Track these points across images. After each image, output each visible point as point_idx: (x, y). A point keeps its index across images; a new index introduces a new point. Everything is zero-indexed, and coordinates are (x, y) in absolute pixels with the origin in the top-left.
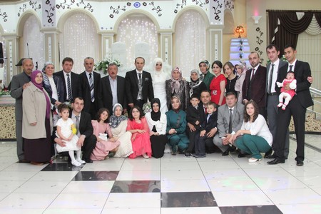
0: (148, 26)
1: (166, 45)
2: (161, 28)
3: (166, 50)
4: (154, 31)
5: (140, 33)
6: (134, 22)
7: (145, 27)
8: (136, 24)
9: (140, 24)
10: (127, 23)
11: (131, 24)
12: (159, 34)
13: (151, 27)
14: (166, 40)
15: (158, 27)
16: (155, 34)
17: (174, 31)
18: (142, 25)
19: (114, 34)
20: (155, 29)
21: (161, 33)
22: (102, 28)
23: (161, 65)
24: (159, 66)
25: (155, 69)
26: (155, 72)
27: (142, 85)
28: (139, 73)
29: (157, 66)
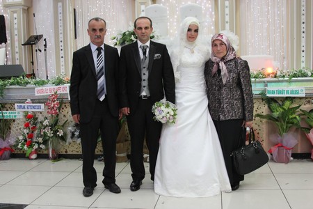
23: (196, 31)
24: (193, 32)
25: (185, 37)
26: (184, 43)
27: (148, 69)
28: (143, 46)
29: (189, 33)
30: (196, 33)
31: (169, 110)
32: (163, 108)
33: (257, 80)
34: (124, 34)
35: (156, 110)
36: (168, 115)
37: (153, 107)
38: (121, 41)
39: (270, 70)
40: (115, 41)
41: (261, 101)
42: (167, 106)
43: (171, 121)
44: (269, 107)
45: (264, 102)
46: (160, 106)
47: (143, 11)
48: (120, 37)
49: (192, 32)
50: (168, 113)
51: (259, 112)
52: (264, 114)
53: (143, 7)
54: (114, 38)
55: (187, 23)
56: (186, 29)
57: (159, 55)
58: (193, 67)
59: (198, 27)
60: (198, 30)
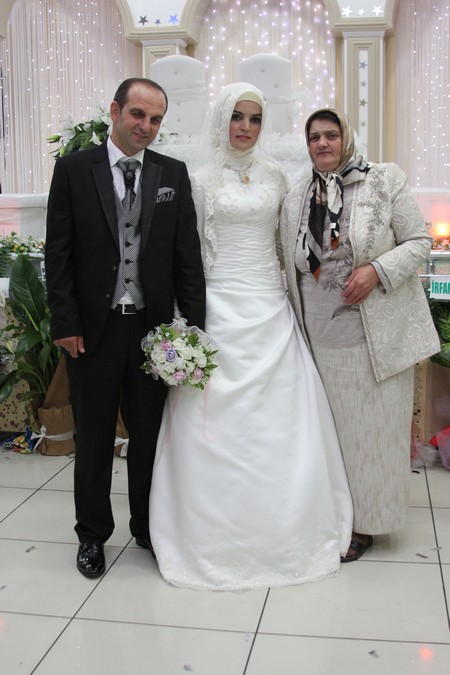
0: (306, 15)
1: (364, 75)
2: (346, 12)
4: (320, 29)
5: (275, 35)
7: (293, 14)
8: (260, 5)
9: (273, 4)
12: (339, 40)
13: (313, 15)
15: (336, 12)
16: (326, 37)
17: (390, 25)
18: (280, 8)
19: (186, 40)
20: (327, 22)
21: (344, 34)
22: (143, 20)
23: (257, 119)
24: (247, 123)
25: (225, 137)
26: (221, 155)
27: (139, 230)
28: (125, 163)
29: (237, 125)
30: (254, 127)
31: (198, 353)
32: (179, 344)
35: (157, 348)
36: (192, 366)
37: (150, 338)
42: (193, 341)
46: (171, 338)
49: (245, 124)
50: (193, 359)
54: (57, 139)
55: (230, 99)
56: (228, 115)
57: (170, 193)
58: (249, 222)
59: (261, 109)
60: (261, 115)
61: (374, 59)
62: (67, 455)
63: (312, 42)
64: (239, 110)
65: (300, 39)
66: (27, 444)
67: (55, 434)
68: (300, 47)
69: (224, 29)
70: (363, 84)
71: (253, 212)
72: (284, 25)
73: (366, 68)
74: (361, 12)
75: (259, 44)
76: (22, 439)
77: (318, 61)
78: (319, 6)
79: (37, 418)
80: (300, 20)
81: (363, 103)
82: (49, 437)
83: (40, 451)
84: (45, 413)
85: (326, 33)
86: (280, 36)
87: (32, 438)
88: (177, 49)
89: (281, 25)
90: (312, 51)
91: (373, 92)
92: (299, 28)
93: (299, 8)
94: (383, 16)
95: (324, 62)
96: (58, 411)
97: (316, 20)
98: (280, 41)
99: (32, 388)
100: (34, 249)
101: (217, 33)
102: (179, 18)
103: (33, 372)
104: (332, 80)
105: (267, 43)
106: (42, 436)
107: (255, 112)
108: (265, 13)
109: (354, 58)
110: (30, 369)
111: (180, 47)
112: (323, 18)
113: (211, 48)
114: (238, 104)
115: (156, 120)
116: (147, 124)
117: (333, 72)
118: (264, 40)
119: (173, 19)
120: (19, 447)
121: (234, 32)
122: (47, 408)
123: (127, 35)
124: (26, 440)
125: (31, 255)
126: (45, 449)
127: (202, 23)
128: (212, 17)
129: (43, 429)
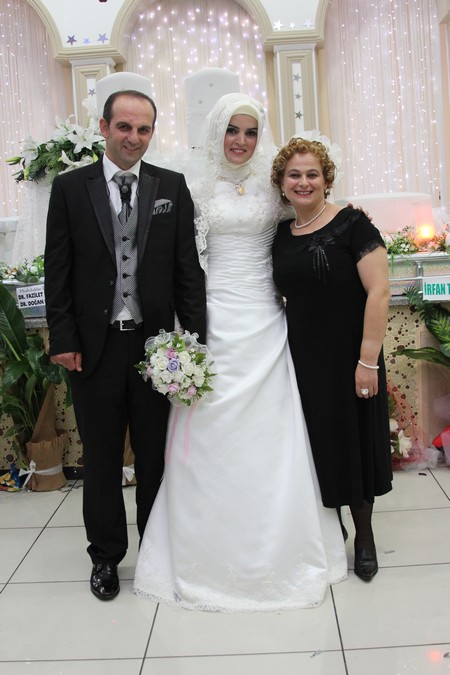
0: (234, 30)
1: (298, 87)
2: (277, 26)
3: (299, 106)
4: (250, 44)
5: (204, 51)
6: (183, 14)
7: (222, 30)
8: (188, 22)
9: (201, 21)
10: (157, 21)
11: (173, 22)
12: (270, 55)
13: (241, 30)
14: (297, 69)
15: (266, 25)
16: (255, 52)
17: (322, 37)
18: (208, 25)
19: (114, 59)
20: (256, 37)
21: (276, 48)
22: (72, 40)
23: (253, 133)
24: (242, 136)
26: (215, 168)
27: (135, 243)
28: (121, 177)
29: (231, 138)
30: (250, 140)
33: (396, 257)
34: (42, 150)
38: (35, 168)
39: (426, 232)
40: (19, 167)
41: (407, 313)
43: (185, 396)
44: (429, 328)
45: (416, 315)
47: (92, 92)
48: (30, 158)
49: (240, 137)
51: (403, 341)
52: (417, 346)
53: (91, 84)
54: (18, 161)
55: (226, 111)
56: (223, 128)
57: (168, 204)
58: (237, 234)
59: (256, 122)
60: (257, 129)
61: (307, 72)
62: (59, 489)
63: (242, 56)
64: (235, 124)
65: (230, 54)
66: (13, 482)
67: (45, 468)
68: (231, 62)
69: (152, 47)
70: (298, 96)
71: (241, 224)
72: (213, 40)
73: (300, 80)
74: (292, 25)
75: (188, 60)
76: (8, 476)
77: (249, 75)
78: (247, 21)
79: (25, 452)
80: (229, 35)
81: (299, 115)
82: (39, 472)
83: (29, 487)
84: (33, 447)
85: (255, 47)
86: (209, 52)
87: (20, 475)
88: (108, 68)
89: (209, 41)
90: (243, 65)
91: (308, 103)
92: (228, 43)
93: (227, 24)
94: (313, 28)
95: (255, 77)
96: (48, 444)
97: (244, 35)
98: (209, 57)
99: (17, 421)
100: (6, 276)
101: (146, 51)
102: (108, 36)
103: (18, 405)
104: (264, 94)
105: (196, 59)
106: (31, 472)
107: (251, 126)
108: (193, 30)
109: (288, 72)
110: (14, 402)
111: (110, 66)
112: (252, 33)
113: (140, 66)
114: (233, 117)
115: (145, 130)
116: (134, 136)
117: (265, 86)
118: (193, 57)
119: (103, 38)
120: (5, 485)
121: (163, 49)
122: (36, 441)
123: (56, 55)
124: (12, 478)
125: (5, 282)
126: (36, 485)
127: (130, 41)
128: (139, 36)
129: (32, 464)
